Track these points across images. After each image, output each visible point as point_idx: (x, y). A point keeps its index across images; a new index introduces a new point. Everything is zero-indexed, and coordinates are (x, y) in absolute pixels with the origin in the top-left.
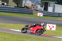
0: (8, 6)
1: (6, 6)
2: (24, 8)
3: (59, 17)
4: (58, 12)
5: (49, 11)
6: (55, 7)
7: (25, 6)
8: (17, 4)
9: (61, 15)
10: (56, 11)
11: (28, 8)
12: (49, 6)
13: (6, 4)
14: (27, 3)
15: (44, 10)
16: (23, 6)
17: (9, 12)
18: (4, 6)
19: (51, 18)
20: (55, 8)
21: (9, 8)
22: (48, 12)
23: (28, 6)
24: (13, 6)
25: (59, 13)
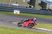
0: (35, 9)
1: (33, 9)
2: (48, 10)
7: (48, 9)
8: (42, 7)
11: (51, 11)
13: (32, 7)
14: (50, 6)
16: (47, 9)
17: (35, 14)
18: (31, 9)
21: (36, 10)
23: (51, 9)
24: (38, 9)
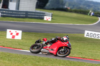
3: (26, 17)
4: (25, 10)
5: (10, 9)
6: (20, 2)
9: (29, 15)
10: (21, 9)
12: (11, 1)
15: (2, 7)
19: (13, 20)
20: (20, 4)
22: (8, 11)
25: (27, 12)
